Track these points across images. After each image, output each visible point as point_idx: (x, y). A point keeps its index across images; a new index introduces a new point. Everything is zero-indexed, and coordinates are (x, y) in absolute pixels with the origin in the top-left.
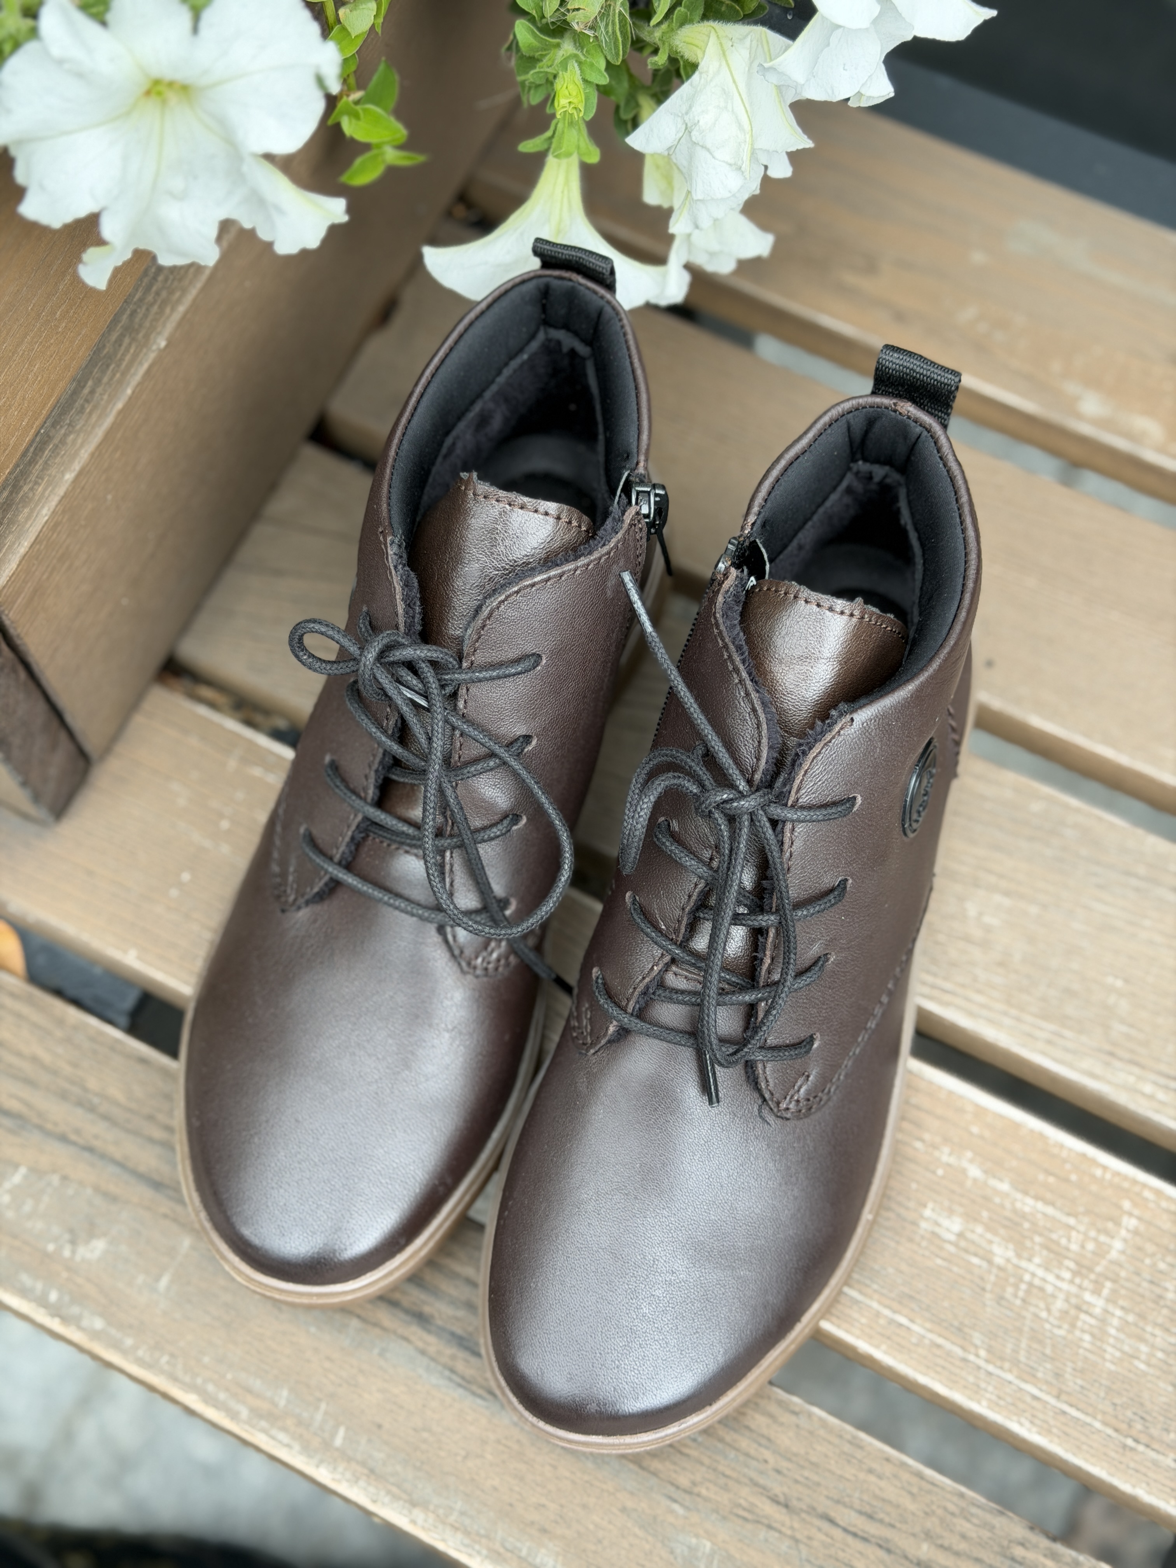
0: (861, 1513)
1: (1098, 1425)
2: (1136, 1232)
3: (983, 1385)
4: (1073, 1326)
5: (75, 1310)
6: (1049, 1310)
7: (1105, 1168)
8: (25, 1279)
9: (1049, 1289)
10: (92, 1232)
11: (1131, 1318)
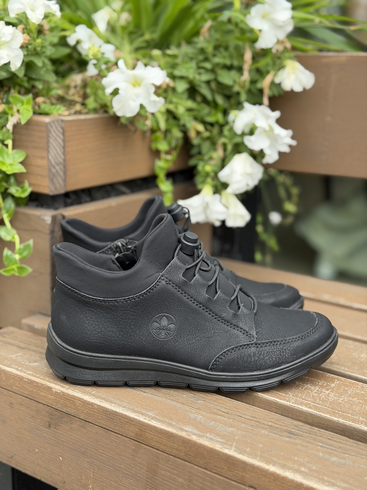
0: (250, 416)
1: (327, 408)
2: (338, 384)
3: (291, 400)
4: (319, 394)
5: (25, 371)
6: (312, 392)
7: (329, 376)
8: (13, 366)
9: (312, 389)
10: (36, 362)
11: (337, 395)
